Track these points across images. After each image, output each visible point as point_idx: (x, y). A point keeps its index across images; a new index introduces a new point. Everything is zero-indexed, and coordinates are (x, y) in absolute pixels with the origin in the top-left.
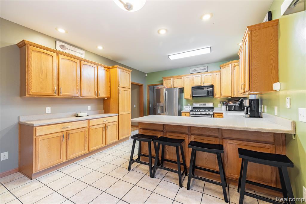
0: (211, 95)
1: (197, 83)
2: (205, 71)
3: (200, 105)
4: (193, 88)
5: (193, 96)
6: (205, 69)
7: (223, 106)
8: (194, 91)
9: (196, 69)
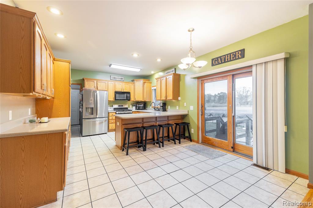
0: (128, 99)
1: (119, 89)
2: (122, 80)
3: (119, 106)
4: (116, 93)
5: (116, 99)
6: (122, 79)
7: (133, 107)
8: (117, 95)
9: (116, 77)
